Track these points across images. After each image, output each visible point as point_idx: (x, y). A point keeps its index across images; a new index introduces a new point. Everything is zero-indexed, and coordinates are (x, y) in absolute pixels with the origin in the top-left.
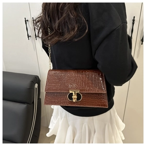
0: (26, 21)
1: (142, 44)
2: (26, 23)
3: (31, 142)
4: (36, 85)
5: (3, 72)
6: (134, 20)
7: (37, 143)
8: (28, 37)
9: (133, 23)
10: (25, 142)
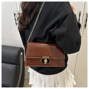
0: (14, 15)
1: (85, 28)
2: (15, 16)
3: (19, 87)
4: (22, 53)
5: (2, 45)
6: (80, 14)
7: (23, 87)
8: (16, 24)
9: (80, 16)
10: (16, 87)
